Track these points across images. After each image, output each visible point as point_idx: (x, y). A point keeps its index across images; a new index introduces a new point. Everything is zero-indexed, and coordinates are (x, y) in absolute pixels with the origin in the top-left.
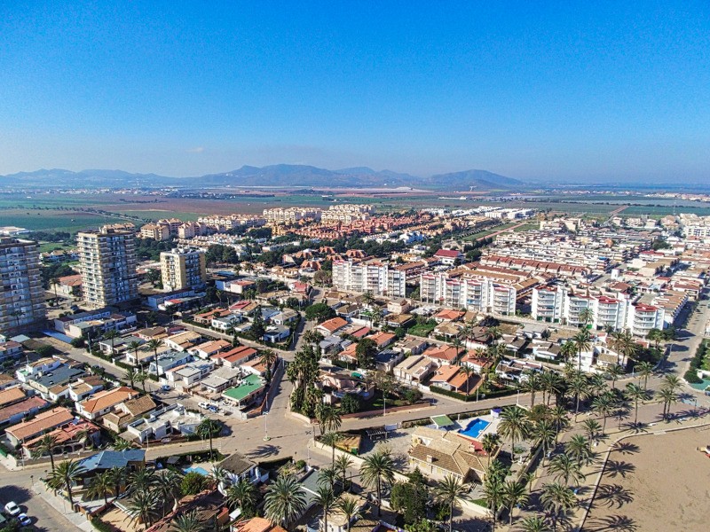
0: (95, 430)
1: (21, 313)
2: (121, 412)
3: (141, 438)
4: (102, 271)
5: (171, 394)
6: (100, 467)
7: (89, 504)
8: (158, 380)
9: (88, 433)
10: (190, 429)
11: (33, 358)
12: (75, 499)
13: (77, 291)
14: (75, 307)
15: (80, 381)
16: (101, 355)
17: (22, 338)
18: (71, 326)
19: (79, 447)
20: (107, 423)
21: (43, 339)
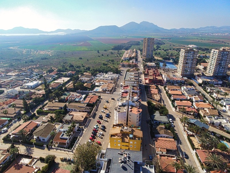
0: (196, 112)
1: (188, 71)
2: (206, 111)
3: (209, 122)
4: (216, 63)
5: (225, 113)
6: (194, 123)
7: (188, 131)
8: (222, 107)
9: (194, 112)
10: (228, 129)
11: (187, 85)
12: (185, 128)
13: (205, 68)
14: (203, 73)
15: (197, 96)
16: (206, 91)
17: (186, 78)
18: (200, 79)
19: (190, 115)
20: (200, 112)
21: (191, 80)
